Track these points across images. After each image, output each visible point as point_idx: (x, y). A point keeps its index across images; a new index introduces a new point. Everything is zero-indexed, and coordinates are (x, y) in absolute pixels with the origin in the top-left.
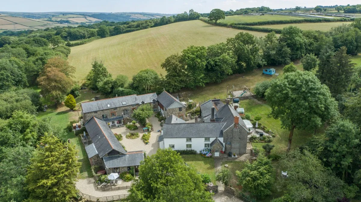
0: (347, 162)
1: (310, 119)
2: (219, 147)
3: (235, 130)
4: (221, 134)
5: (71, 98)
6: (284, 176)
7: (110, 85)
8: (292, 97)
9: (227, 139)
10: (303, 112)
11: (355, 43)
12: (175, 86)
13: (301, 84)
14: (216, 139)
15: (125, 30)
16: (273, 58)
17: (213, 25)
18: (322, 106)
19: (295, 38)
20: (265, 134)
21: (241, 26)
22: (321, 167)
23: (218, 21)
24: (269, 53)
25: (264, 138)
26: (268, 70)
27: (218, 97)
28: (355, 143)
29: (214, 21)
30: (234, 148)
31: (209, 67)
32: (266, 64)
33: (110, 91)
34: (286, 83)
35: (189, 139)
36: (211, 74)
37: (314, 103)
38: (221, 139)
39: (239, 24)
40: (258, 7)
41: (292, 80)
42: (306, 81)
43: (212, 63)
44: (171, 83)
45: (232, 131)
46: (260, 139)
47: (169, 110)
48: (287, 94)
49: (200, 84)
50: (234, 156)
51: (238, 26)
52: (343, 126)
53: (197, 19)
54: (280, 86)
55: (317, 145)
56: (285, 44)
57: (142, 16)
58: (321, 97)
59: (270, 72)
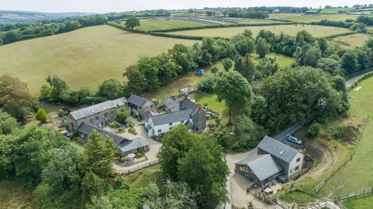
0: (263, 117)
1: (242, 98)
2: (191, 125)
3: (199, 112)
4: (191, 117)
5: (42, 112)
6: (231, 135)
7: (78, 96)
8: (231, 87)
9: (194, 120)
10: (238, 95)
11: (248, 47)
12: (138, 90)
13: (234, 79)
14: (188, 121)
15: (22, 37)
16: (200, 62)
17: (129, 31)
18: (247, 90)
19: (213, 46)
20: (213, 114)
21: (158, 33)
22: (252, 122)
23: (135, 28)
24: (197, 58)
25: (214, 116)
26: (199, 71)
27: (172, 95)
28: (266, 107)
29: (131, 28)
30: (200, 125)
31: (161, 73)
32: (198, 67)
33: (77, 101)
34: (226, 79)
35: (171, 124)
36: (162, 78)
37: (243, 89)
38: (191, 120)
39: (156, 31)
40: (157, 10)
41: (228, 77)
42: (237, 77)
43: (163, 69)
44: (135, 88)
45: (197, 113)
46: (212, 117)
47: (144, 108)
48: (228, 85)
49: (156, 87)
50: (200, 130)
51: (156, 33)
52: (259, 99)
53: (104, 24)
54: (222, 81)
55: (247, 112)
56: (207, 51)
57: (18, 15)
58: (245, 85)
59: (201, 72)
